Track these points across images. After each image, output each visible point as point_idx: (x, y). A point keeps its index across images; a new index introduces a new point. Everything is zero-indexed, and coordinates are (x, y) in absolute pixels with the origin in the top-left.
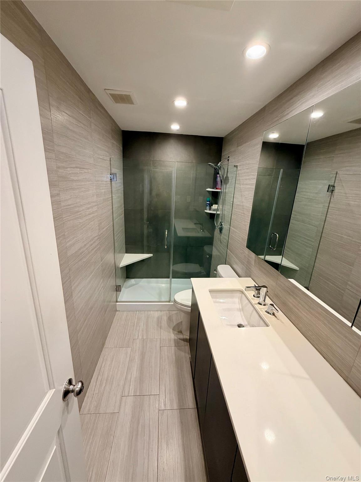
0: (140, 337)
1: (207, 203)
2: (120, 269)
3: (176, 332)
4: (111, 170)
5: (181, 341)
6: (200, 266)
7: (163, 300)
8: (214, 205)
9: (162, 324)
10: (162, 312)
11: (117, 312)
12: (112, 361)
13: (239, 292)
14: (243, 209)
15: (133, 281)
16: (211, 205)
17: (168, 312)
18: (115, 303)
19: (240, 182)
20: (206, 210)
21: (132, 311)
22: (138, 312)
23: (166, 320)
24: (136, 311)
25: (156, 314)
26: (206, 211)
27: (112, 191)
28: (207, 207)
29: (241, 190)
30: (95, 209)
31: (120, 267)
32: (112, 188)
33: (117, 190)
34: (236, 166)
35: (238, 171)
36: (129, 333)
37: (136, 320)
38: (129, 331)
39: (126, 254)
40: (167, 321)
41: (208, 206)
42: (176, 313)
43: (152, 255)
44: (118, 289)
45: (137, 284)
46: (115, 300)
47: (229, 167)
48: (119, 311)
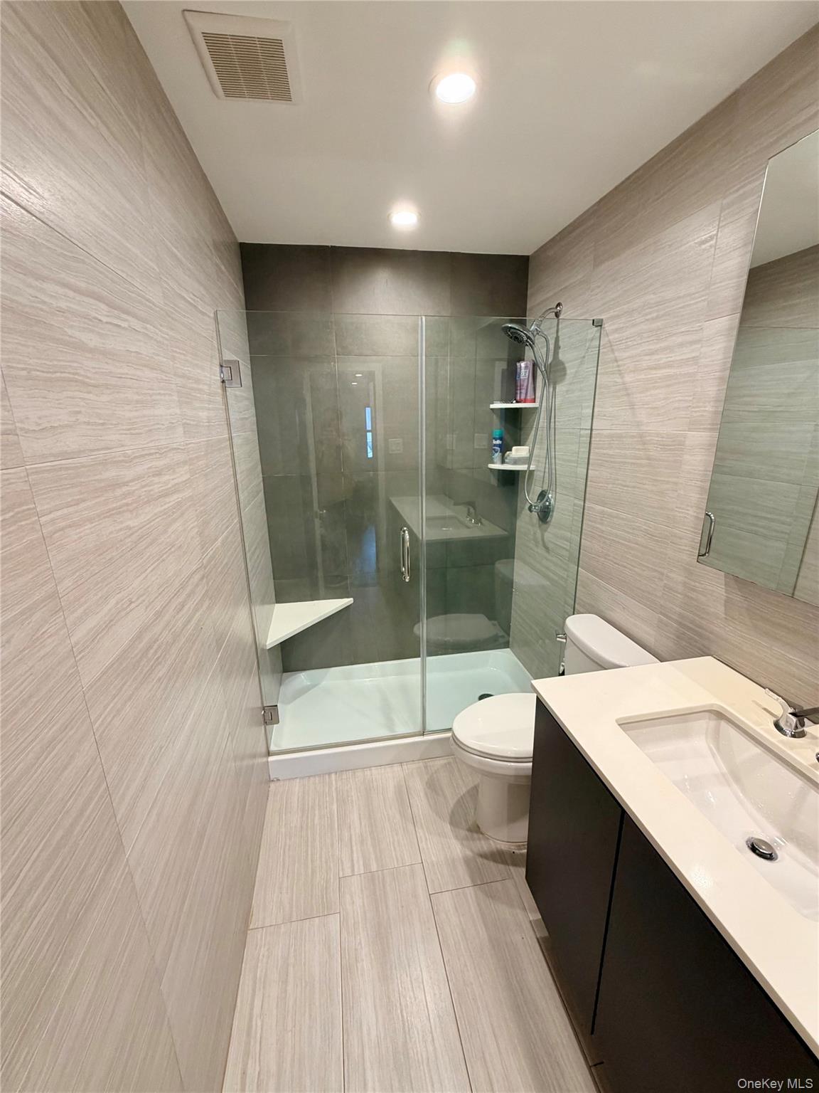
0: (359, 868)
1: (494, 442)
2: (267, 653)
3: (463, 833)
4: (220, 352)
5: (486, 861)
6: (490, 619)
7: (401, 730)
8: (514, 448)
9: (415, 809)
10: (405, 767)
11: (272, 785)
12: (286, 982)
13: (707, 714)
14: (644, 444)
15: (303, 678)
16: (505, 448)
17: (421, 764)
18: (265, 760)
19: (618, 366)
20: (493, 463)
21: (315, 776)
22: (333, 776)
23: (422, 794)
24: (330, 774)
25: (388, 778)
26: (491, 466)
27: (228, 419)
28: (496, 455)
29: (626, 389)
30: (182, 474)
31: (268, 648)
32: (227, 410)
33: (242, 419)
34: (598, 324)
35: (607, 335)
36: (321, 857)
37: (335, 807)
38: (321, 849)
39: (277, 605)
40: (426, 794)
41: (497, 452)
42: (445, 764)
43: (352, 599)
44: (269, 715)
45: (314, 686)
46: (264, 750)
47: (560, 334)
48: (278, 780)
